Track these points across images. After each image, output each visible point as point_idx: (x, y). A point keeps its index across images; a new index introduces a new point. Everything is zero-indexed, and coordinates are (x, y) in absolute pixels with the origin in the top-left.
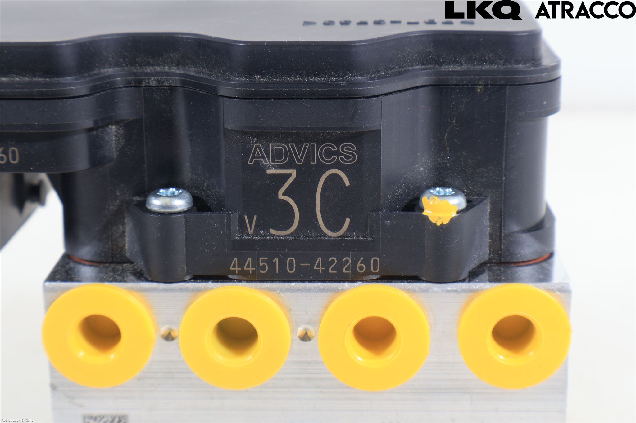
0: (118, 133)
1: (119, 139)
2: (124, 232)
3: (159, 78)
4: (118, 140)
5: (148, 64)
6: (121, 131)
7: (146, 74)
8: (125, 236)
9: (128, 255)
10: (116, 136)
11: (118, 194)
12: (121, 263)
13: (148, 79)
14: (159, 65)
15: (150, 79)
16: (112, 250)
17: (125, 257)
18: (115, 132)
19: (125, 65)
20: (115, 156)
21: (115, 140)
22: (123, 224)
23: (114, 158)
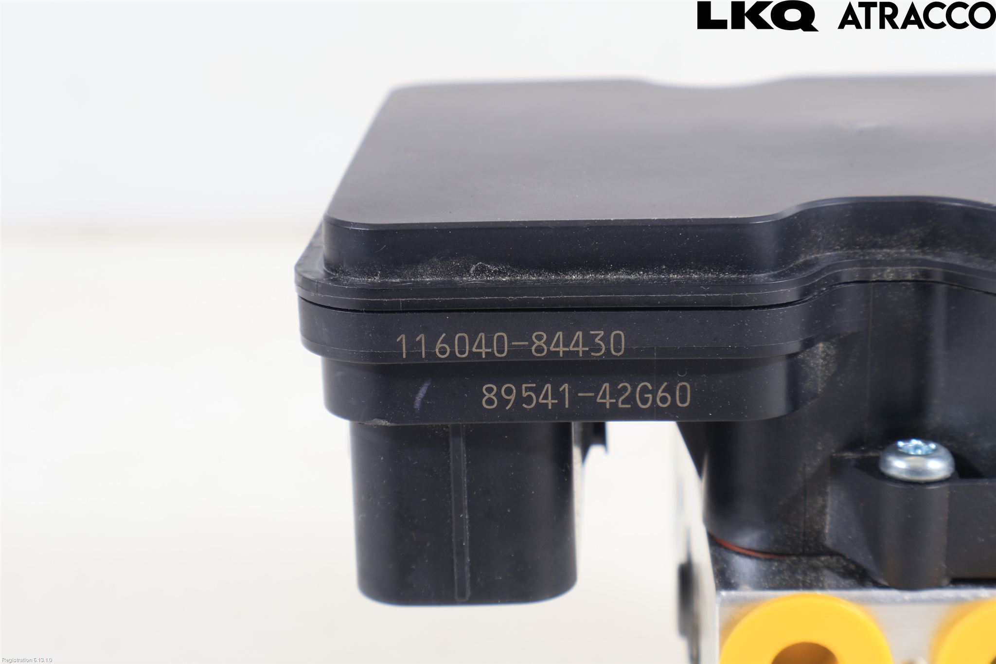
0: (828, 355)
1: (829, 362)
2: (824, 507)
3: (900, 268)
4: (826, 365)
5: (875, 245)
6: (833, 352)
7: (879, 263)
8: (824, 514)
9: (829, 542)
10: (824, 359)
11: (820, 448)
12: (817, 554)
13: (883, 270)
14: (890, 247)
15: (885, 270)
16: (804, 535)
17: (824, 547)
18: (823, 352)
19: (839, 247)
20: (820, 390)
21: (822, 366)
22: (824, 494)
23: (819, 393)
